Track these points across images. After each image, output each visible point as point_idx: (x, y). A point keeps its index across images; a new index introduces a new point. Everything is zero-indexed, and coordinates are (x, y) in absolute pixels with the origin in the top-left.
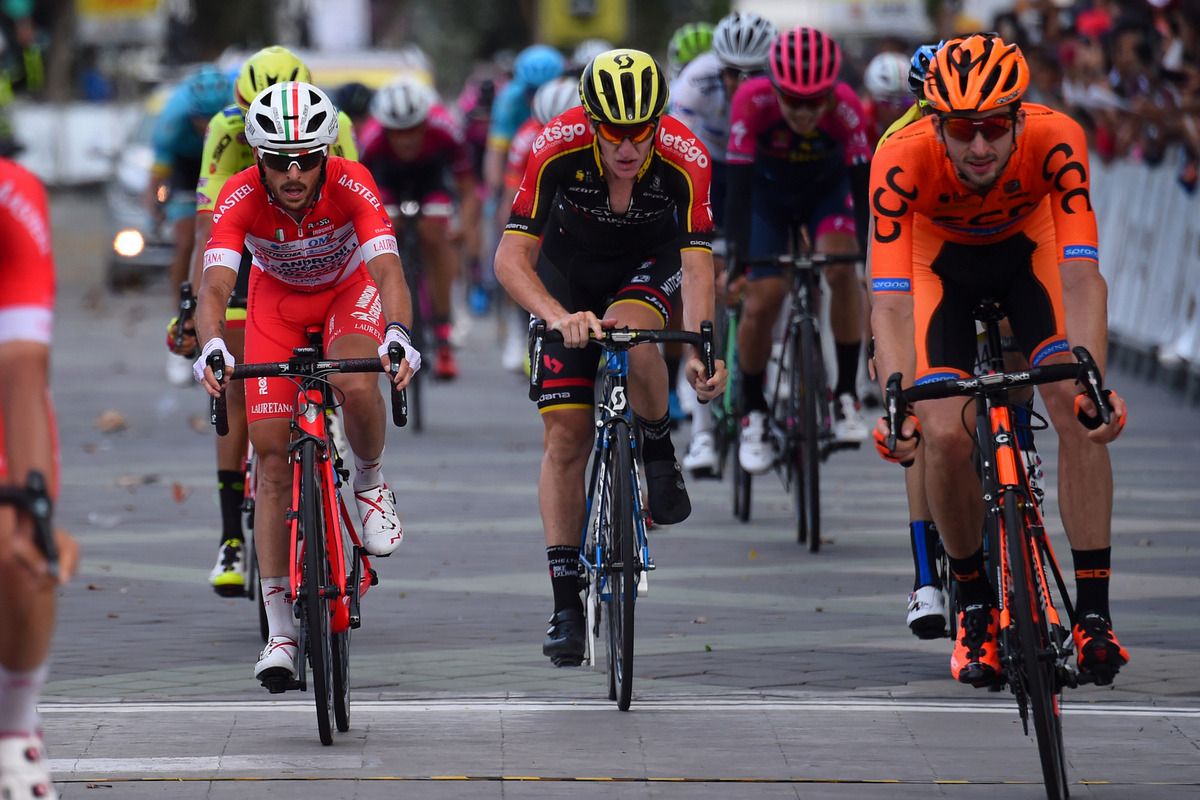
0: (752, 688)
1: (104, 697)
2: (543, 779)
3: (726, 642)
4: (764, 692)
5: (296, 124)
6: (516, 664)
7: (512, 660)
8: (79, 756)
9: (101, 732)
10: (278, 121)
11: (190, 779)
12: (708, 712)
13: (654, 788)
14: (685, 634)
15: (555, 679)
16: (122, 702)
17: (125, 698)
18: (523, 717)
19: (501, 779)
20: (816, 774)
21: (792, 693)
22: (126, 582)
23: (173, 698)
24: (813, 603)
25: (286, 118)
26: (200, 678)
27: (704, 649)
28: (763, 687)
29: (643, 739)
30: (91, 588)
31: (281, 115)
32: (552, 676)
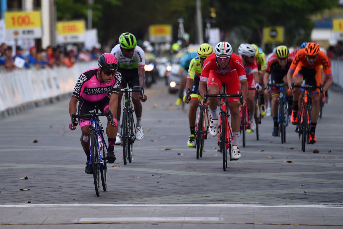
0: (316, 202)
1: (156, 202)
2: (264, 224)
3: (310, 191)
4: (319, 203)
5: (224, 51)
6: (257, 195)
7: (256, 194)
8: (150, 217)
9: (155, 211)
10: (221, 50)
11: (177, 223)
12: (305, 208)
13: (292, 227)
14: (299, 189)
15: (267, 199)
16: (160, 204)
17: (161, 202)
18: (259, 208)
19: (253, 224)
20: (333, 224)
21: (326, 203)
22: (161, 174)
23: (172, 203)
24: (331, 181)
25: (222, 50)
26: (179, 198)
27: (304, 192)
28: (318, 202)
29: (289, 214)
30: (153, 176)
31: (221, 49)
32: (266, 198)
